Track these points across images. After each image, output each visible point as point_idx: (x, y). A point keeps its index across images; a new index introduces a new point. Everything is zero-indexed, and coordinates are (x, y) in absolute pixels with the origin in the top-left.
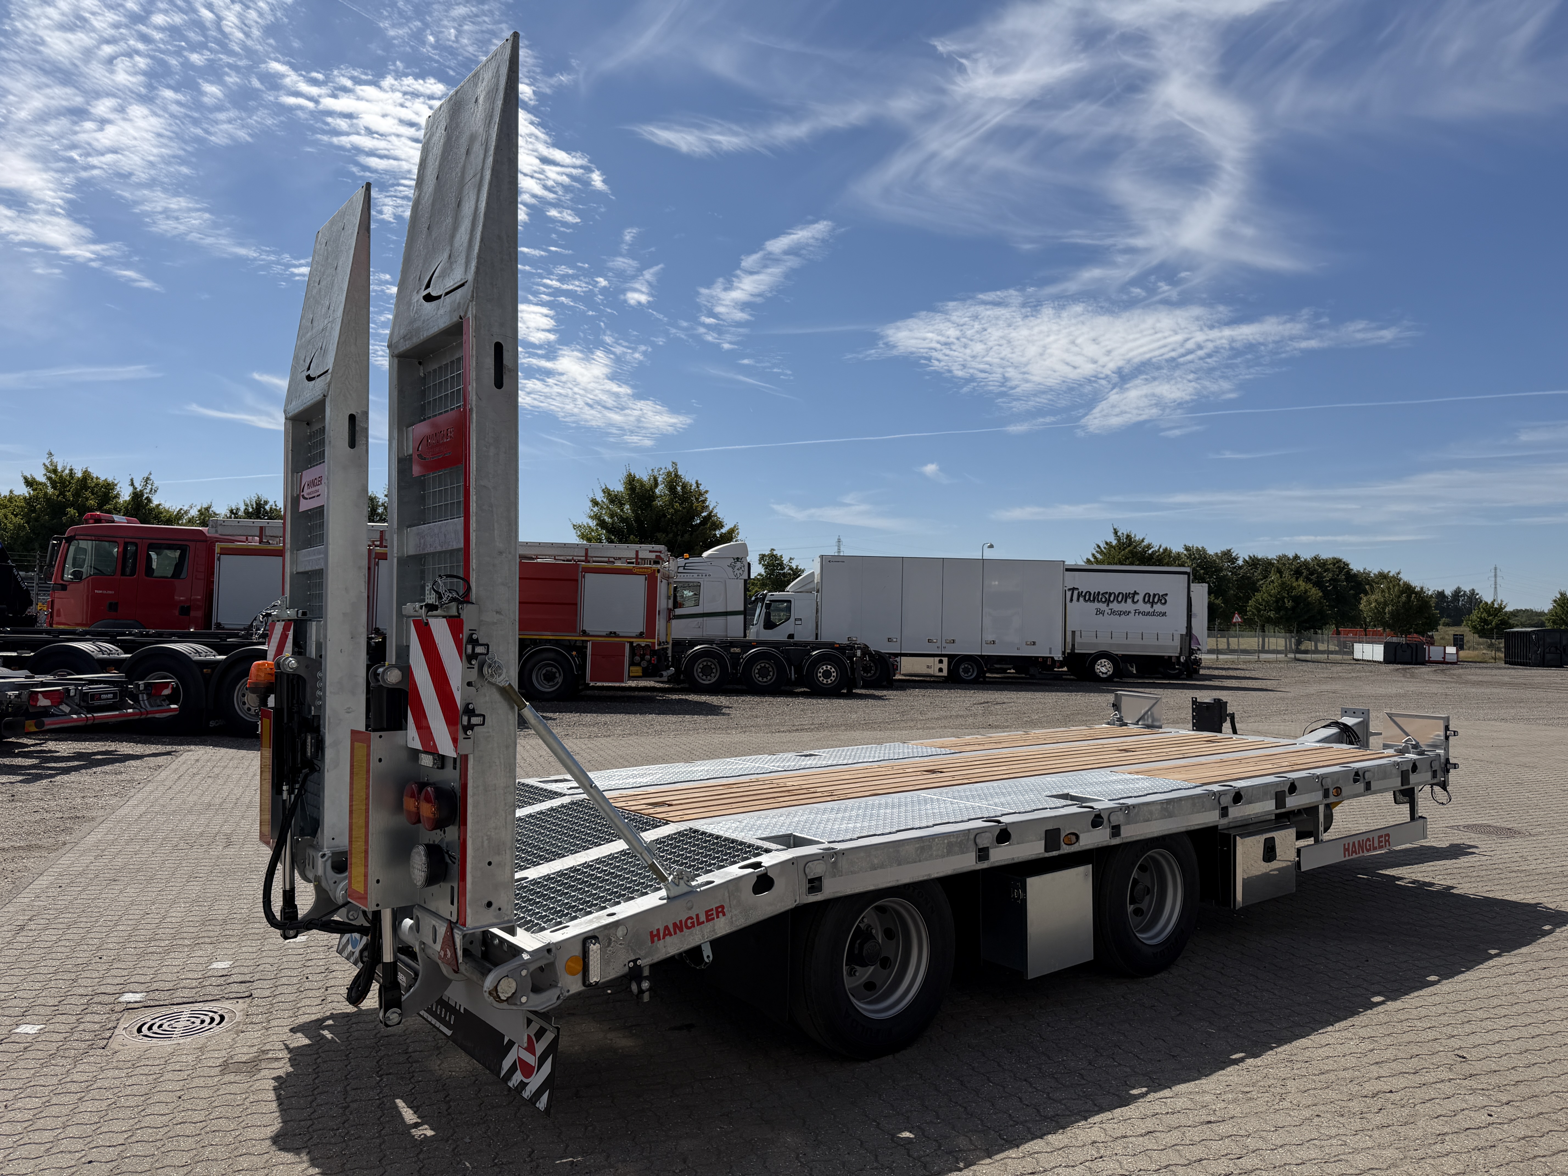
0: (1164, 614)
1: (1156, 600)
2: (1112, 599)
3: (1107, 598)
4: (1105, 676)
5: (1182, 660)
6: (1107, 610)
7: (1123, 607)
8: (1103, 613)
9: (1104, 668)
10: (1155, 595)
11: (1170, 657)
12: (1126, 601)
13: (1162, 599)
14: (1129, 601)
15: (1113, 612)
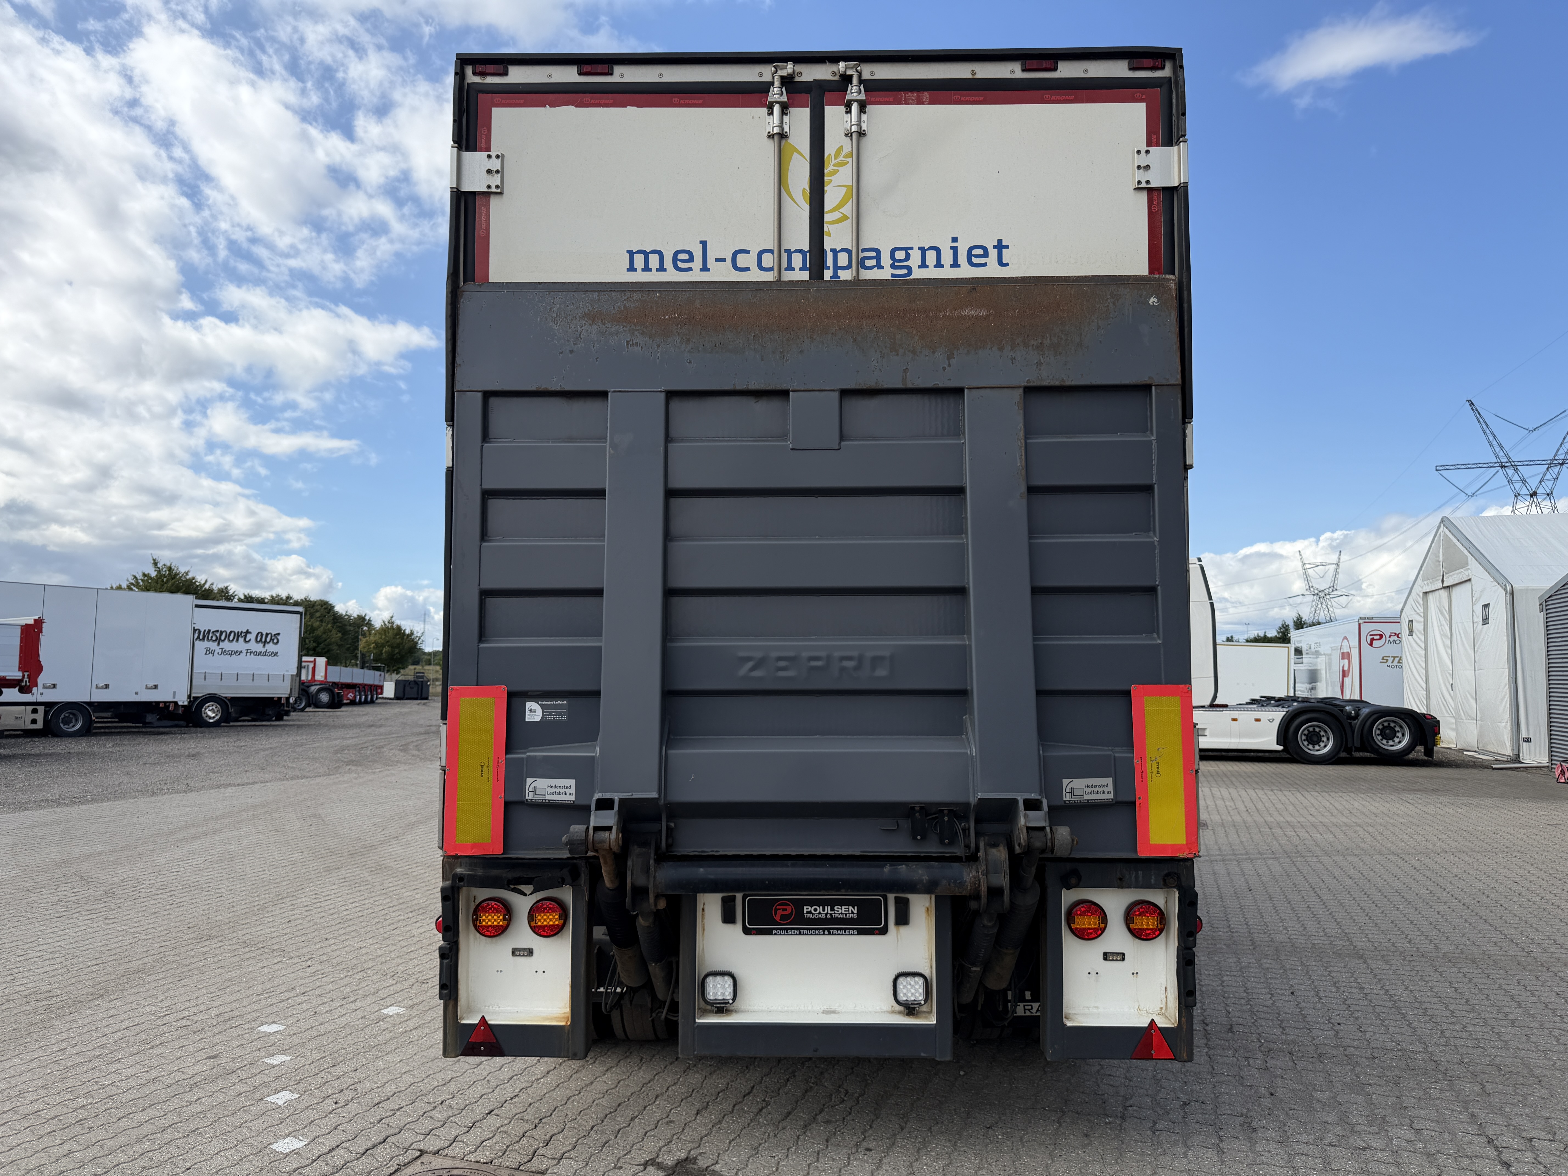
0: (276, 654)
1: (268, 640)
2: (223, 638)
3: (218, 636)
4: (211, 721)
5: (291, 701)
6: (218, 650)
7: (234, 646)
8: (213, 652)
9: (211, 712)
10: (267, 635)
11: (280, 699)
12: (237, 640)
13: (274, 638)
14: (241, 640)
15: (224, 652)
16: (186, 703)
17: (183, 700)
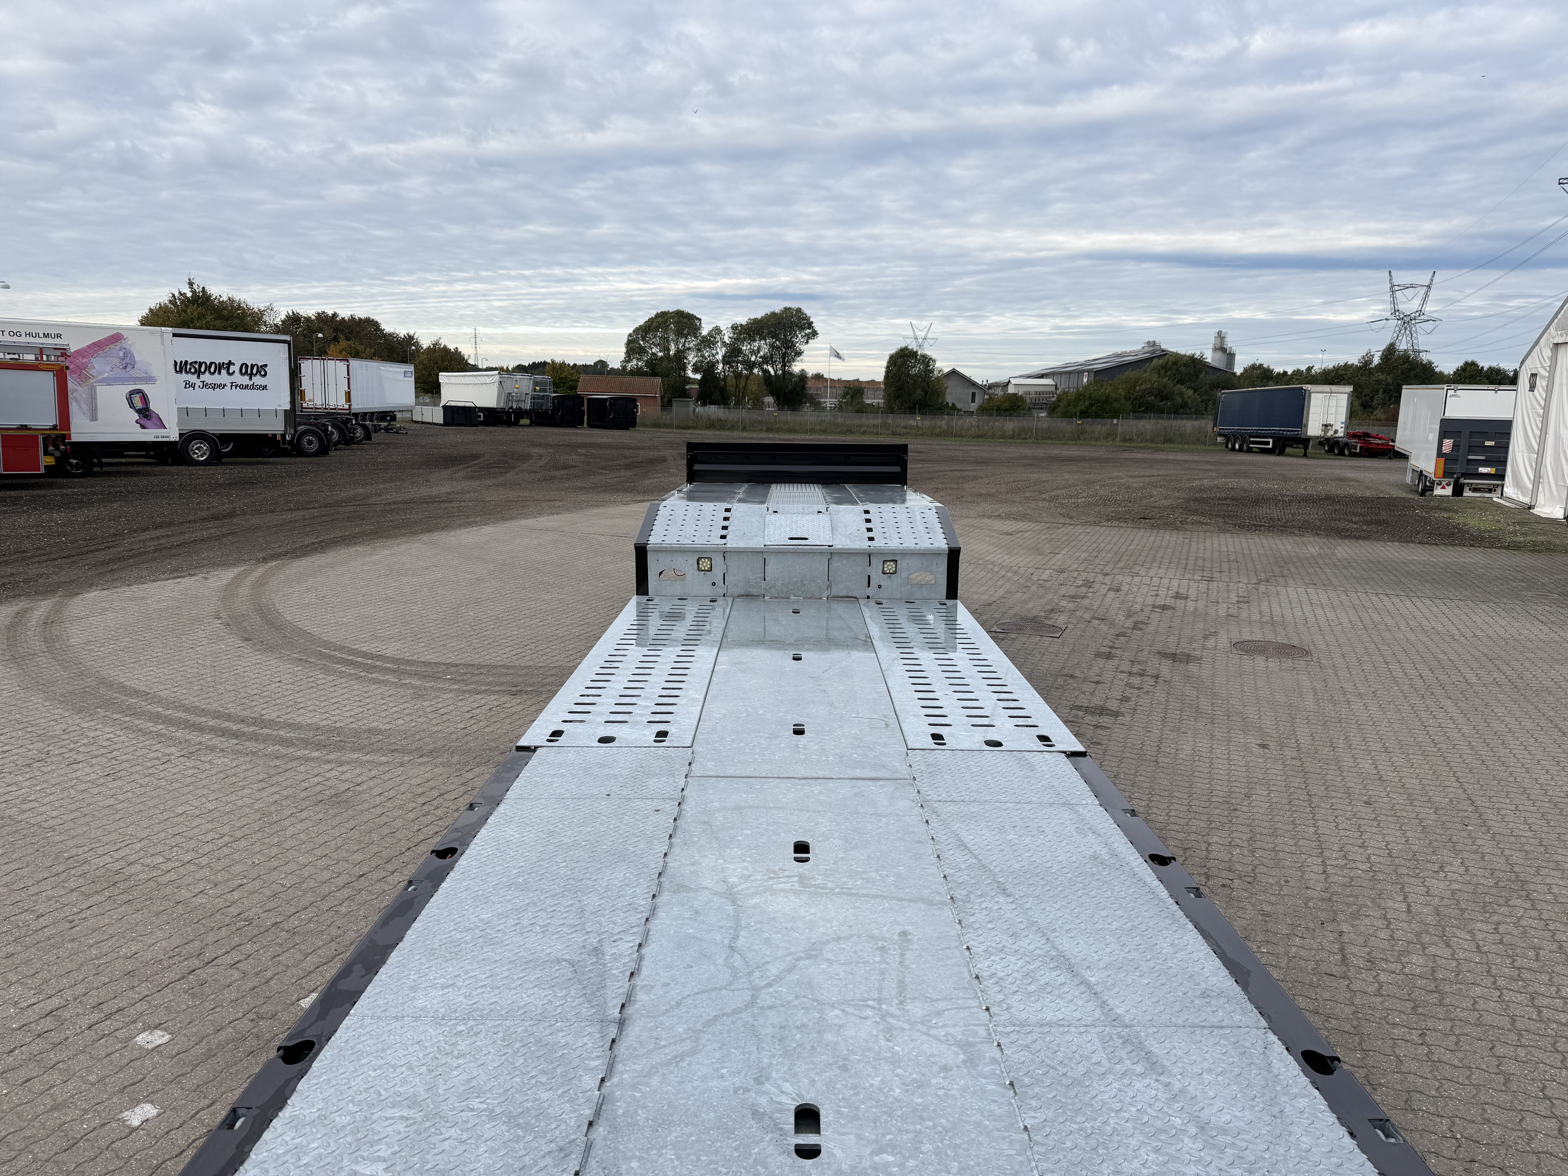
0: (265, 388)
1: (255, 371)
2: (203, 369)
3: (197, 368)
4: (201, 459)
5: (288, 438)
6: (198, 383)
7: (216, 379)
8: (193, 386)
9: (199, 450)
10: (253, 366)
11: (275, 435)
12: (220, 373)
13: (262, 370)
14: (224, 372)
15: (205, 385)
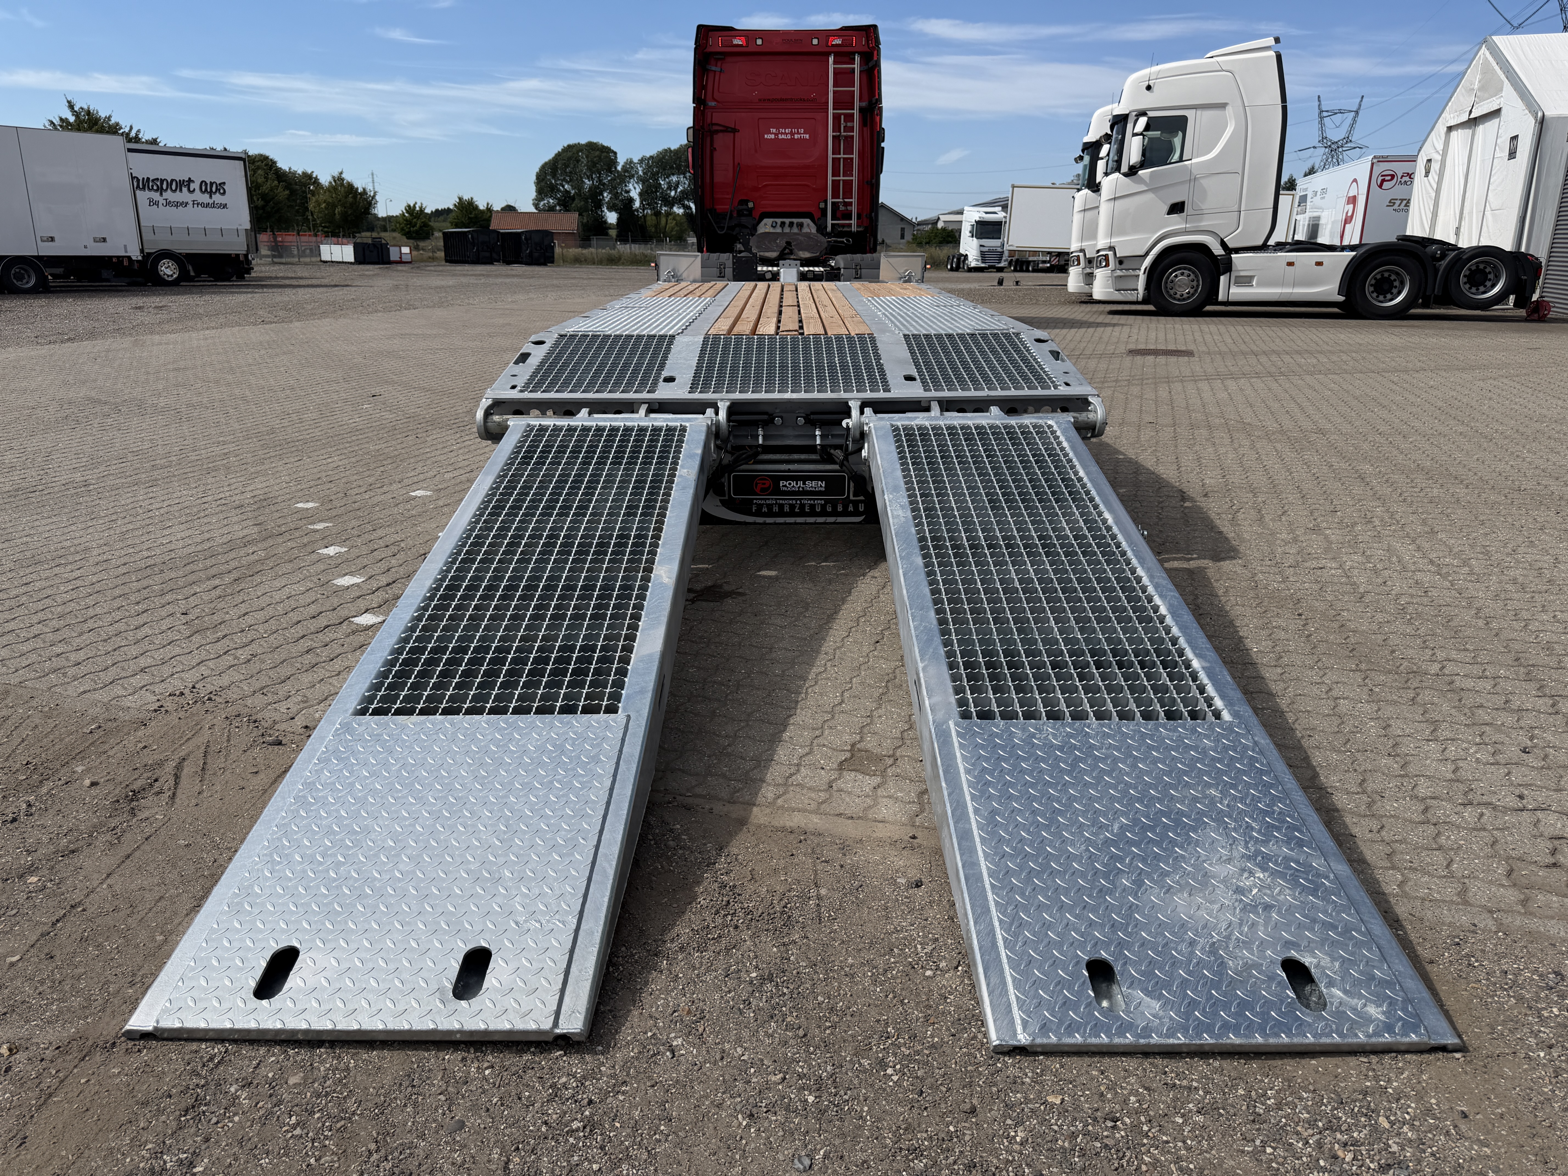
0: (225, 206)
1: (214, 189)
2: (164, 187)
3: (159, 185)
4: (170, 279)
5: (249, 258)
6: (161, 201)
7: (178, 197)
8: (157, 204)
9: (168, 269)
10: (212, 184)
11: (238, 255)
12: (181, 190)
13: (220, 188)
15: (168, 203)
16: (140, 258)
17: (136, 255)
